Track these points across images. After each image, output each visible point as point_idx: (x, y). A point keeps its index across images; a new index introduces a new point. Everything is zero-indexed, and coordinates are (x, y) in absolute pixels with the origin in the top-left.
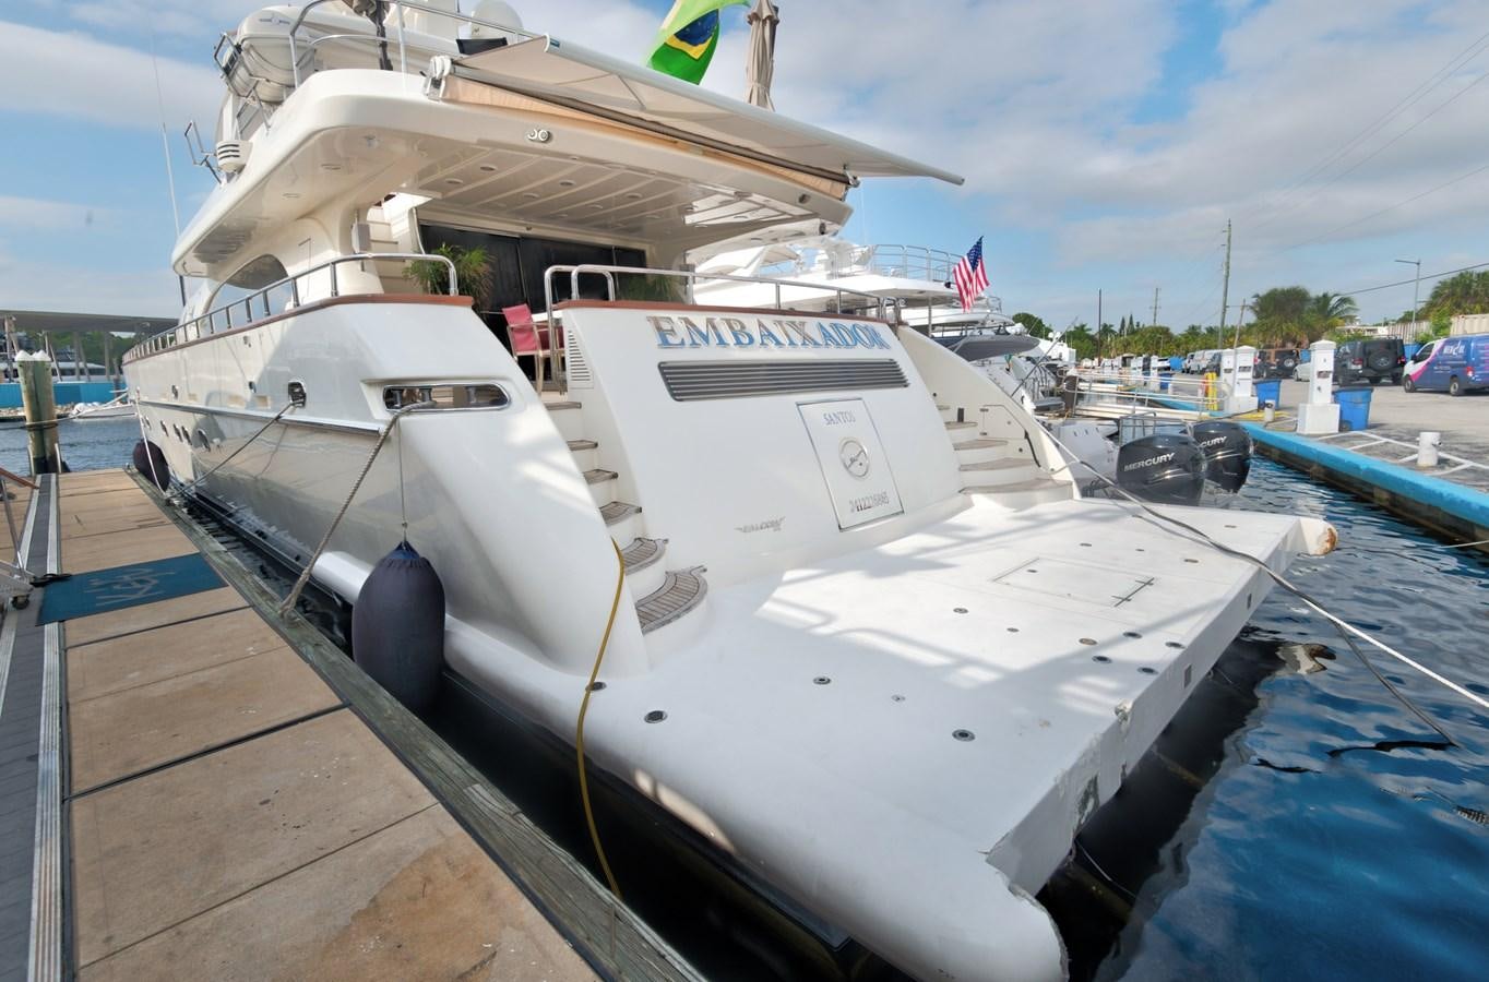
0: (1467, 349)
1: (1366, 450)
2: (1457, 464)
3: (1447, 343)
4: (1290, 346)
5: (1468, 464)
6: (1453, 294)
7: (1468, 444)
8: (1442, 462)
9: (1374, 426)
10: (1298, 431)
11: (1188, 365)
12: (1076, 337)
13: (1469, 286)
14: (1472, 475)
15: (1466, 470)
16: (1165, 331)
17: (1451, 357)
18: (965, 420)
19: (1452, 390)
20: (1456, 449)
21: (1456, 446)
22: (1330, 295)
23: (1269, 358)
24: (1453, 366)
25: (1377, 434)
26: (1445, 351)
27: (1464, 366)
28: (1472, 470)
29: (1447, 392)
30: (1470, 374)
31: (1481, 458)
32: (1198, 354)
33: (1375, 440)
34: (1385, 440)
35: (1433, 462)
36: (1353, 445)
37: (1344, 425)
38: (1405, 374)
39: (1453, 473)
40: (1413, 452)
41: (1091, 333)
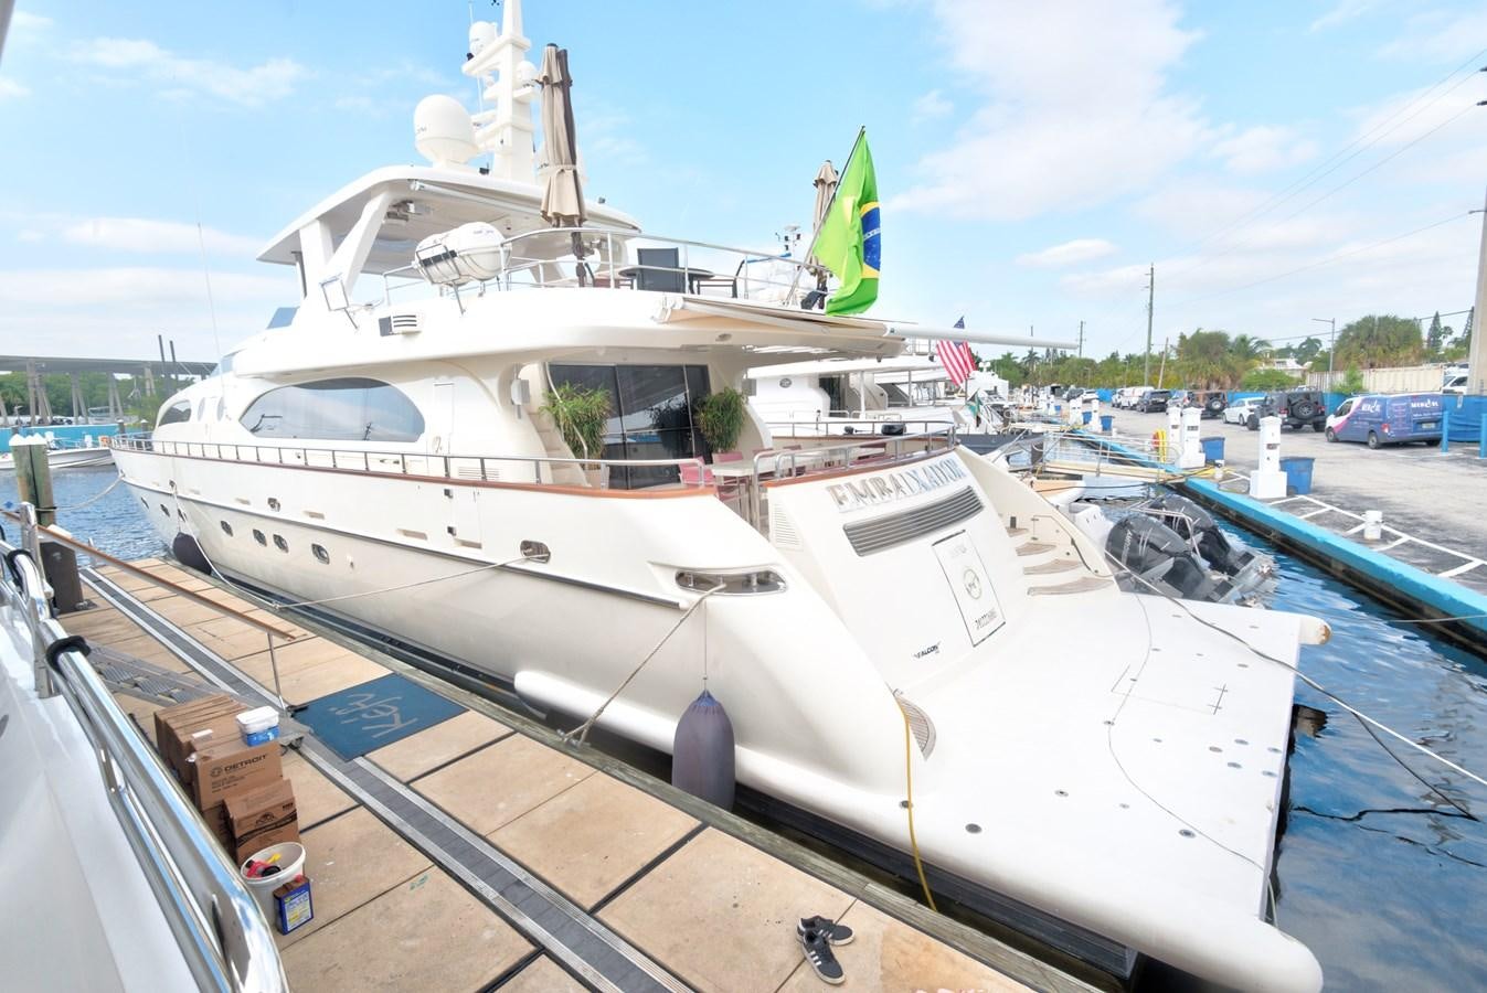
0: (1383, 408)
1: (1316, 519)
2: (1397, 538)
3: (1364, 401)
4: (1214, 389)
5: (1405, 538)
6: (1358, 338)
7: (1401, 514)
8: (1385, 537)
9: (1315, 491)
10: (1251, 493)
11: (1119, 401)
12: (1003, 367)
13: (1372, 330)
14: (1412, 551)
15: (1403, 544)
16: (1090, 363)
17: (1367, 414)
18: (1017, 526)
19: (1371, 443)
20: (1392, 520)
21: (1391, 517)
22: (1249, 337)
23: (1198, 400)
24: (1371, 422)
25: (1321, 500)
26: (1363, 409)
27: (1381, 423)
28: (1409, 545)
29: (1365, 444)
30: (1386, 431)
31: (1414, 531)
32: (1128, 391)
33: (1321, 507)
34: (1329, 507)
35: (1377, 536)
36: (1303, 513)
37: (1292, 490)
38: (1327, 426)
39: (1396, 548)
40: (1358, 523)
41: (1018, 361)
